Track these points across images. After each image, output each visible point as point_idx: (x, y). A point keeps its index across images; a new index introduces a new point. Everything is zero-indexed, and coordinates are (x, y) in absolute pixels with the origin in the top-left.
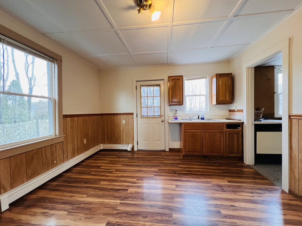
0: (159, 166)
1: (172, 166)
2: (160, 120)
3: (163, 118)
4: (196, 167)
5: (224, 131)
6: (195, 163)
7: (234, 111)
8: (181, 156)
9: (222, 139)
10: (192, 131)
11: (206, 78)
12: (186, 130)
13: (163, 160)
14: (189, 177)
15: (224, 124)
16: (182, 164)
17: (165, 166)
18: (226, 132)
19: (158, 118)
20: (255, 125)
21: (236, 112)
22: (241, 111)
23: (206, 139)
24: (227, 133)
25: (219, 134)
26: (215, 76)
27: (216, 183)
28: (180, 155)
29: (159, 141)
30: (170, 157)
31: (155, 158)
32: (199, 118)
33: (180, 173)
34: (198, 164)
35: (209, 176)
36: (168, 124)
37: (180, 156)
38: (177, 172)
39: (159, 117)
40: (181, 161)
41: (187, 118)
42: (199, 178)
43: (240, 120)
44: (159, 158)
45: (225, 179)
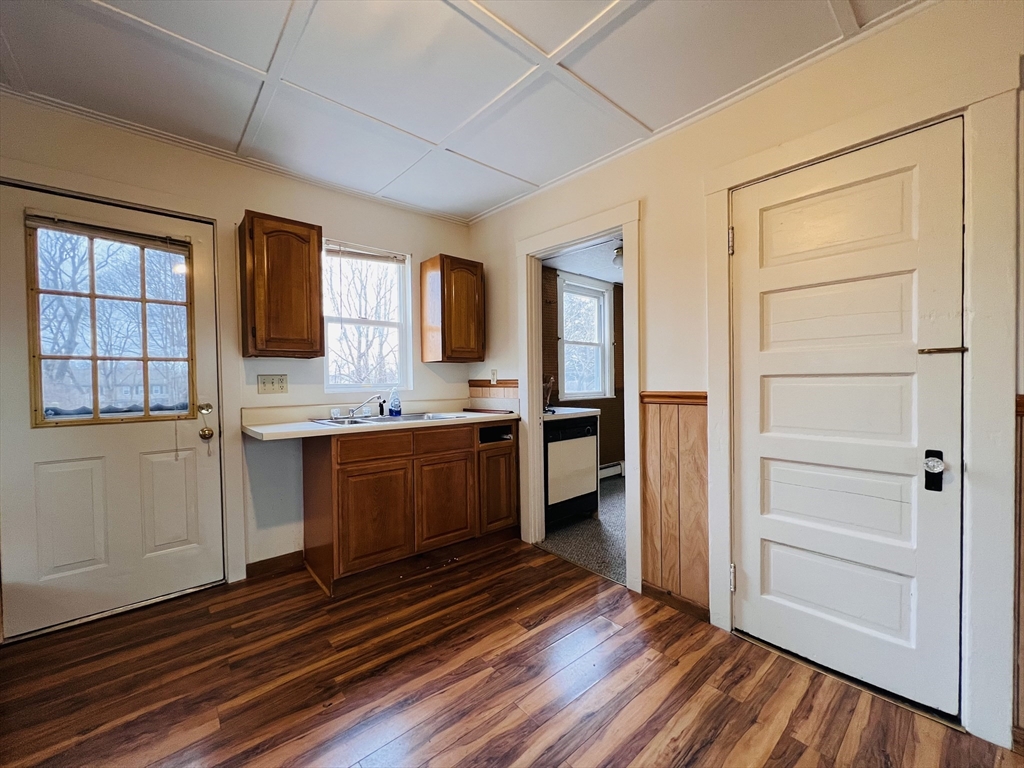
0: (214, 697)
1: (298, 658)
2: (192, 428)
3: (207, 419)
4: (406, 617)
5: (476, 450)
6: (392, 599)
7: (486, 384)
8: (321, 588)
9: (471, 482)
10: (374, 464)
11: (403, 261)
12: (350, 468)
13: (232, 641)
14: (401, 675)
15: (475, 426)
16: (341, 622)
17: (258, 676)
18: (479, 453)
19: (179, 418)
20: (546, 424)
21: (493, 386)
22: (513, 383)
23: (425, 490)
24: (484, 456)
25: (463, 463)
26: (438, 262)
27: (499, 652)
28: (315, 582)
29: (186, 542)
30: (264, 614)
31: (175, 647)
32: (382, 412)
33: (352, 682)
34: (404, 596)
35: (464, 631)
36: (239, 444)
37: (311, 586)
38: (339, 679)
39: (184, 413)
40: (329, 612)
41: (336, 412)
42: (440, 662)
43: (512, 412)
44: (199, 641)
45: (513, 622)
